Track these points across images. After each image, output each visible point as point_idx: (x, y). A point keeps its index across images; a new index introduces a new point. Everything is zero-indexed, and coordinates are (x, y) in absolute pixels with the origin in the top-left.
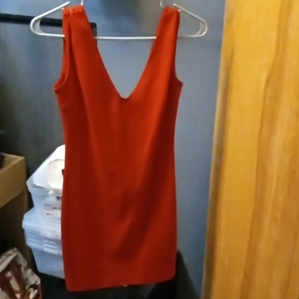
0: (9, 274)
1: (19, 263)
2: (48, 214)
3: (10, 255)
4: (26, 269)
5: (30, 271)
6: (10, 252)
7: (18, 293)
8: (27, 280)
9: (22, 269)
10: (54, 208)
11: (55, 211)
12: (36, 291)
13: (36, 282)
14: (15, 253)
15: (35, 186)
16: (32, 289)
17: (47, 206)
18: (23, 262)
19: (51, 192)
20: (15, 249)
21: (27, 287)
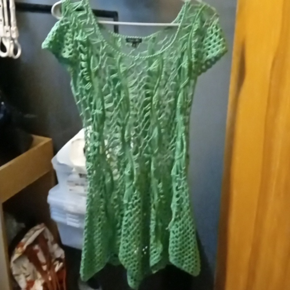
0: (36, 247)
1: (46, 237)
2: (71, 190)
3: (38, 229)
4: (53, 243)
5: (56, 246)
6: (38, 227)
7: (44, 265)
8: (53, 253)
9: (49, 243)
10: (77, 185)
11: (77, 187)
12: (61, 264)
13: (62, 255)
14: (42, 228)
15: (59, 164)
16: (57, 262)
17: (70, 182)
18: (50, 237)
19: (74, 170)
20: (43, 224)
21: (53, 260)
